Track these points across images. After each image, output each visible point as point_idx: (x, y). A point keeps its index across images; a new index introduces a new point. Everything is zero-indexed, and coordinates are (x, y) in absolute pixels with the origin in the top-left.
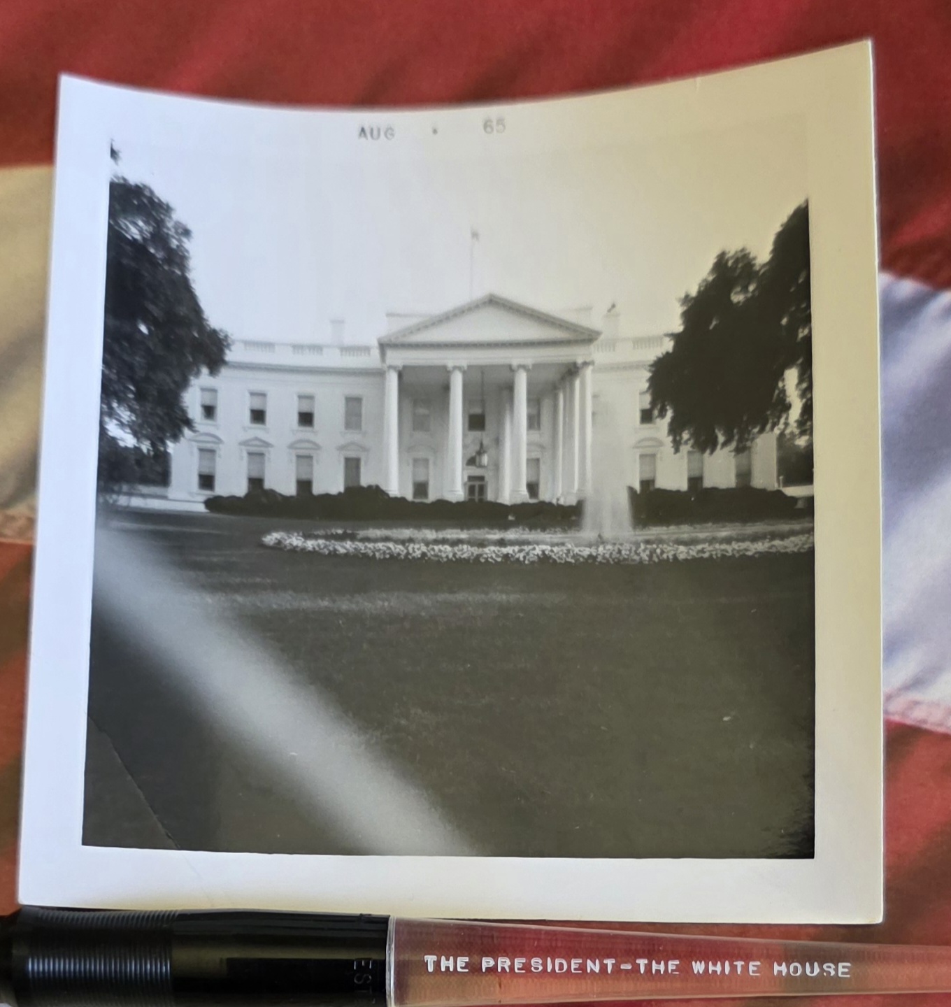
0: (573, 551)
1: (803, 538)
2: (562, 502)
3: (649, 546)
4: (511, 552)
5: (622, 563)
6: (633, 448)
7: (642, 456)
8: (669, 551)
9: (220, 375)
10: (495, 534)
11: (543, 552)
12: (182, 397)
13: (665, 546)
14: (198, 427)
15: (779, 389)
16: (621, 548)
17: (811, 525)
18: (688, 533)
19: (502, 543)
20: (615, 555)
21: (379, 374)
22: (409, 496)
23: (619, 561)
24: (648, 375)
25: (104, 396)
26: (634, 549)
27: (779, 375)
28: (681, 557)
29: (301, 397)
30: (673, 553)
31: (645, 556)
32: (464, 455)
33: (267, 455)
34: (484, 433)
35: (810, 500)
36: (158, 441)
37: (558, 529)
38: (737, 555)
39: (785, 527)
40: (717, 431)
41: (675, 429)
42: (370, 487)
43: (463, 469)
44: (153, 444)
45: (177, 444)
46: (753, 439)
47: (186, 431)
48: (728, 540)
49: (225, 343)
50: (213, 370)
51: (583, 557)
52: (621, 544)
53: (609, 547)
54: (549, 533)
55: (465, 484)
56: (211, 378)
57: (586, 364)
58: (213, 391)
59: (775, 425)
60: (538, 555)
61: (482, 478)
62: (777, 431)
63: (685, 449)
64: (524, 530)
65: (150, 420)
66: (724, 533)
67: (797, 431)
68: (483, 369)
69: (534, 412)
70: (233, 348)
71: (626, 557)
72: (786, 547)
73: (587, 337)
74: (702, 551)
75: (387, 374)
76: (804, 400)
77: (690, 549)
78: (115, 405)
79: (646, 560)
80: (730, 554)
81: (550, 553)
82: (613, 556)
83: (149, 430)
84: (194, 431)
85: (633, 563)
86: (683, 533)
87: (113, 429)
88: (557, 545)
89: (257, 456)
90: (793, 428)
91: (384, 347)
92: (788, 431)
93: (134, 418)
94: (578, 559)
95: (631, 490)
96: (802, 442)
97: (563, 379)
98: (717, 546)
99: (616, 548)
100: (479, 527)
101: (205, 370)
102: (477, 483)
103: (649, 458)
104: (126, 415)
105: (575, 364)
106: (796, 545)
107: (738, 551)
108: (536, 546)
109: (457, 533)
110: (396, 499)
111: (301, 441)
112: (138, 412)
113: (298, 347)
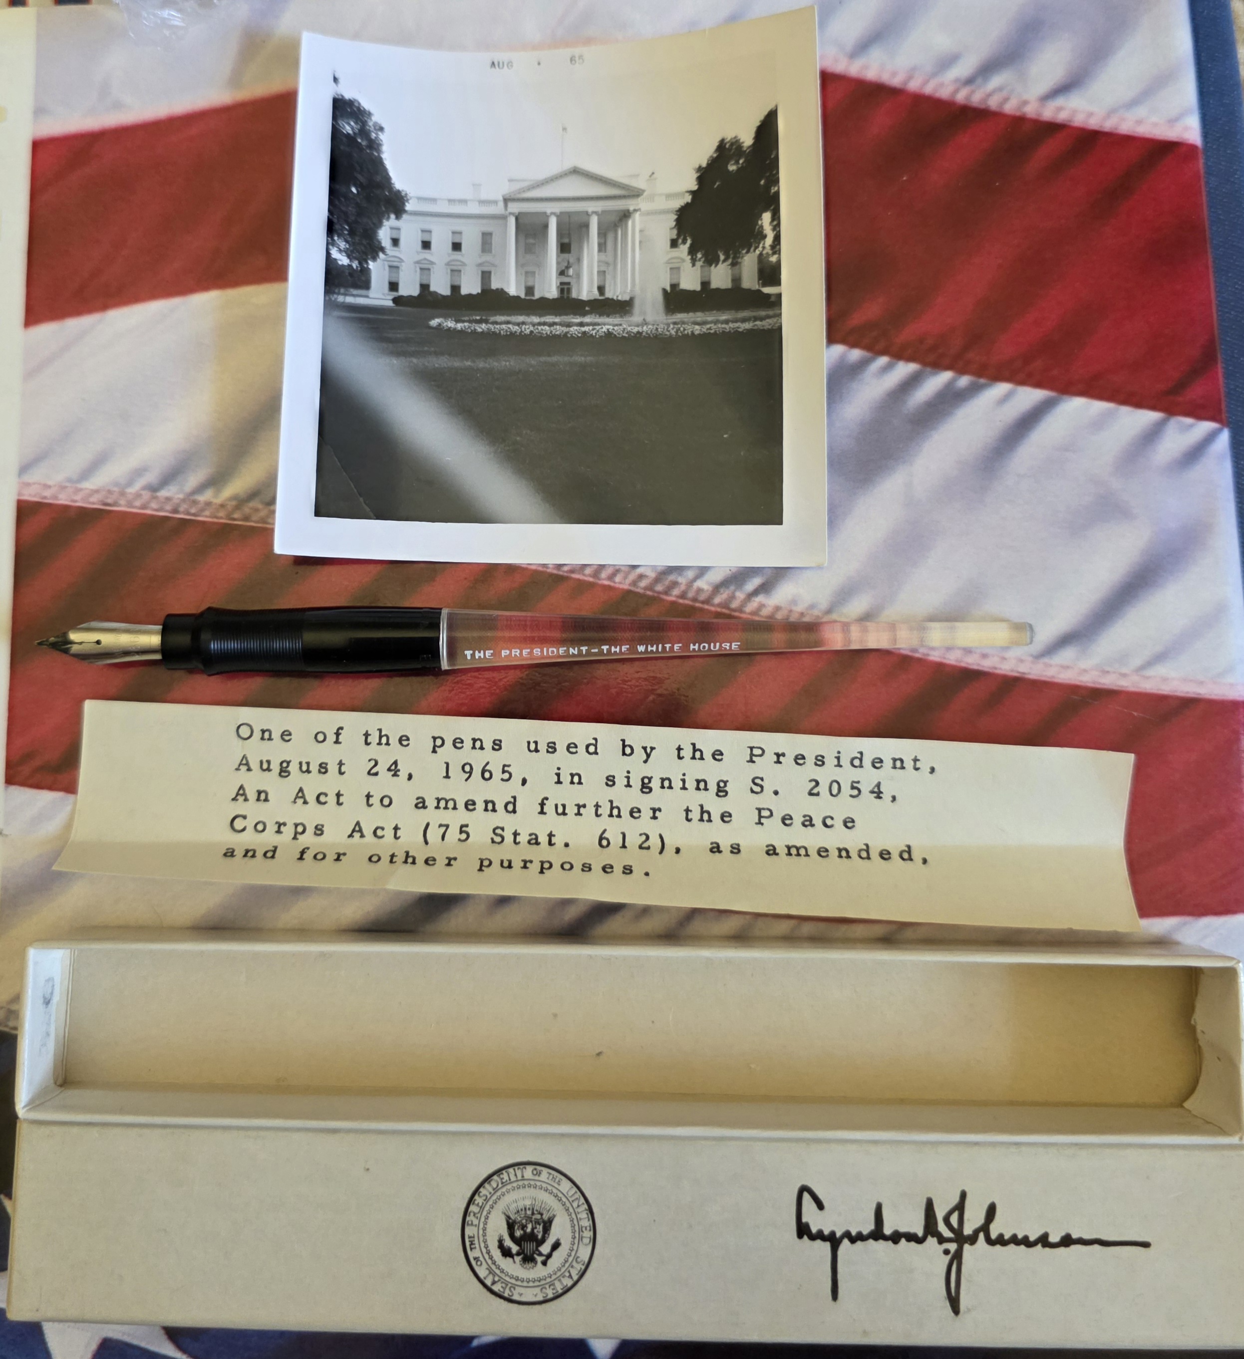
0: (627, 329)
1: (775, 320)
2: (620, 298)
3: (676, 326)
4: (587, 330)
5: (658, 337)
6: (666, 263)
7: (671, 269)
8: (689, 329)
9: (403, 219)
10: (577, 319)
11: (608, 330)
12: (378, 233)
13: (686, 326)
14: (388, 252)
15: (759, 225)
16: (658, 327)
17: (780, 311)
18: (701, 317)
19: (581, 324)
20: (654, 332)
21: (504, 218)
22: (523, 296)
23: (656, 335)
24: (676, 217)
25: (329, 232)
26: (666, 328)
27: (759, 217)
28: (697, 333)
29: (454, 233)
30: (691, 330)
31: (673, 332)
32: (557, 269)
33: (432, 270)
34: (570, 255)
35: (779, 296)
36: (363, 261)
37: (617, 315)
38: (732, 331)
39: (763, 313)
40: (719, 252)
41: (692, 251)
42: (497, 289)
43: (557, 278)
44: (360, 263)
45: (375, 263)
46: (743, 257)
47: (381, 255)
48: (727, 322)
49: (405, 199)
50: (398, 217)
51: (634, 333)
52: (658, 325)
53: (650, 326)
54: (611, 318)
55: (558, 287)
56: (396, 221)
57: (635, 210)
58: (399, 229)
59: (756, 248)
60: (604, 332)
61: (569, 284)
62: (757, 252)
63: (699, 264)
64: (596, 316)
65: (358, 248)
66: (724, 317)
67: (770, 252)
68: (569, 214)
69: (602, 241)
70: (410, 201)
71: (661, 333)
72: (763, 326)
73: (636, 194)
74: (710, 329)
75: (508, 218)
76: (775, 232)
77: (702, 327)
78: (336, 238)
79: (673, 335)
80: (728, 330)
81: (613, 331)
82: (653, 332)
83: (357, 254)
84: (386, 255)
85: (666, 337)
86: (698, 317)
87: (335, 254)
88: (617, 325)
89: (425, 271)
90: (768, 250)
91: (506, 201)
92: (764, 252)
93: (348, 246)
94: (631, 335)
95: (664, 290)
96: (774, 259)
97: (621, 220)
98: (719, 325)
99: (655, 326)
100: (566, 314)
101: (393, 216)
102: (566, 287)
103: (675, 270)
104: (343, 245)
105: (628, 211)
106: (770, 325)
107: (733, 329)
108: (603, 326)
109: (552, 319)
110: (514, 297)
111: (454, 260)
112: (351, 243)
113: (451, 201)
